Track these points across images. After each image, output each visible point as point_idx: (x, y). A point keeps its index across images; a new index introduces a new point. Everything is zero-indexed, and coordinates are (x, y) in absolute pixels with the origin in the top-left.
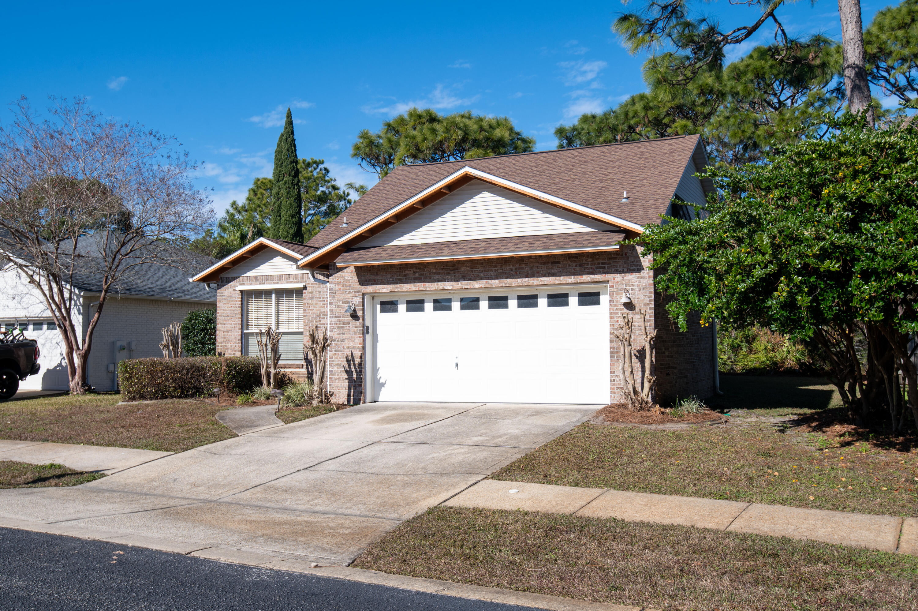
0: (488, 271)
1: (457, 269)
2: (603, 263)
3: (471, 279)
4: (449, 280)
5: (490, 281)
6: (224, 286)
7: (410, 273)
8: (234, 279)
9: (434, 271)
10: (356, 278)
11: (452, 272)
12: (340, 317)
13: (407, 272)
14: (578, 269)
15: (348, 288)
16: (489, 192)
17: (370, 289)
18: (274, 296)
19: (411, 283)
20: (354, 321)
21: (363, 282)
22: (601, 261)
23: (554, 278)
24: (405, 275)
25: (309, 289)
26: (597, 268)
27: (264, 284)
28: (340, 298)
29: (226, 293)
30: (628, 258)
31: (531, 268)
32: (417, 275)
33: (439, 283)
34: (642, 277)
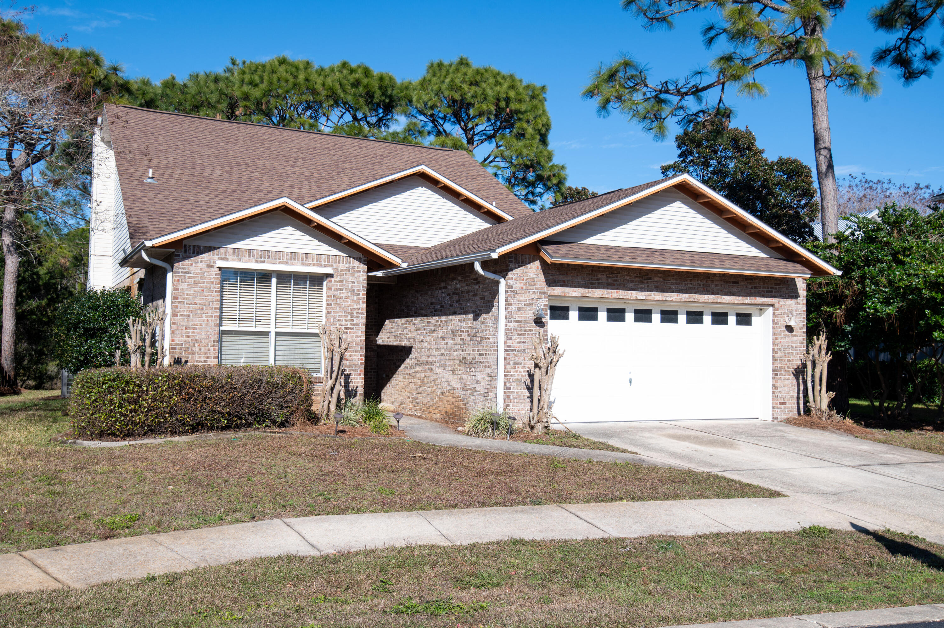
0: (679, 284)
1: (650, 279)
2: (771, 288)
3: (663, 291)
4: (642, 290)
5: (681, 295)
6: (188, 257)
7: (603, 277)
8: (209, 249)
9: (628, 278)
10: (542, 276)
11: (646, 281)
12: (521, 322)
13: (600, 276)
14: (753, 290)
15: (532, 287)
16: (683, 203)
17: (558, 291)
18: (274, 281)
19: (604, 288)
20: (538, 328)
21: (550, 282)
22: (770, 286)
23: (734, 297)
24: (598, 280)
25: (337, 277)
26: (767, 292)
27: (264, 262)
28: (521, 299)
29: (192, 269)
30: (789, 285)
31: (716, 285)
32: (610, 280)
33: (633, 292)
34: (798, 304)
